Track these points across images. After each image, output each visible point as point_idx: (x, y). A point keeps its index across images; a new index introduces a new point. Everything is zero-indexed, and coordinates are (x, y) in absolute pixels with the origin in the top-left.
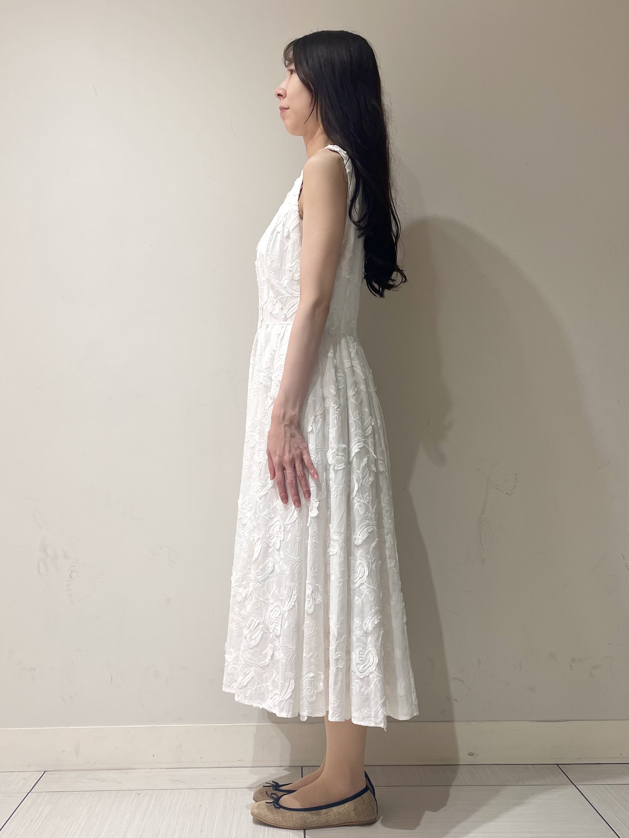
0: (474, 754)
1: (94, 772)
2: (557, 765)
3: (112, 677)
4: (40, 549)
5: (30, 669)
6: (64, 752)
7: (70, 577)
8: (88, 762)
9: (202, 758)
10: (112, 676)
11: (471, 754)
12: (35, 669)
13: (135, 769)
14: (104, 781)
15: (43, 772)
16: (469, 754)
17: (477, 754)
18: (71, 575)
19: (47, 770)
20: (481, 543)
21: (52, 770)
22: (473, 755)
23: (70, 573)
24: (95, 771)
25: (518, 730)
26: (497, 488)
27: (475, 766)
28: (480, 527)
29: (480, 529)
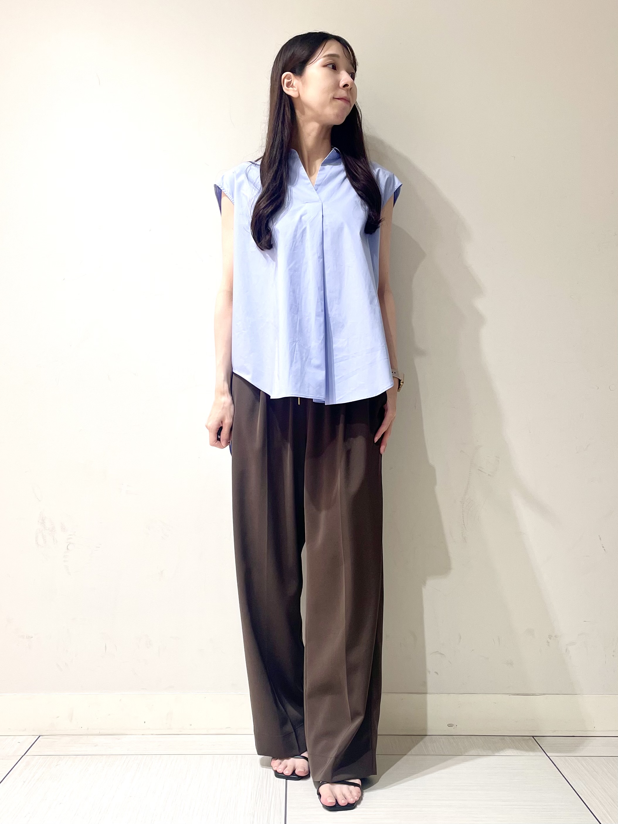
0: (453, 725)
1: (87, 737)
2: (533, 737)
3: (106, 646)
4: (38, 521)
5: (26, 636)
6: (58, 717)
7: (67, 548)
8: (82, 727)
9: (191, 725)
10: (106, 644)
11: (450, 725)
12: (32, 637)
13: (127, 735)
14: (96, 746)
15: (38, 736)
16: (449, 725)
17: (457, 726)
18: (68, 547)
19: (42, 734)
20: (464, 523)
21: (47, 734)
22: (452, 727)
23: (67, 545)
24: (89, 736)
25: (495, 703)
26: (479, 470)
27: (454, 736)
28: (463, 507)
29: (462, 509)
